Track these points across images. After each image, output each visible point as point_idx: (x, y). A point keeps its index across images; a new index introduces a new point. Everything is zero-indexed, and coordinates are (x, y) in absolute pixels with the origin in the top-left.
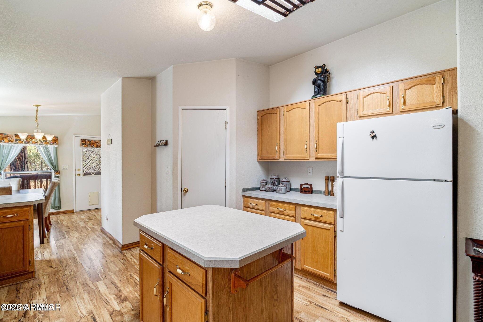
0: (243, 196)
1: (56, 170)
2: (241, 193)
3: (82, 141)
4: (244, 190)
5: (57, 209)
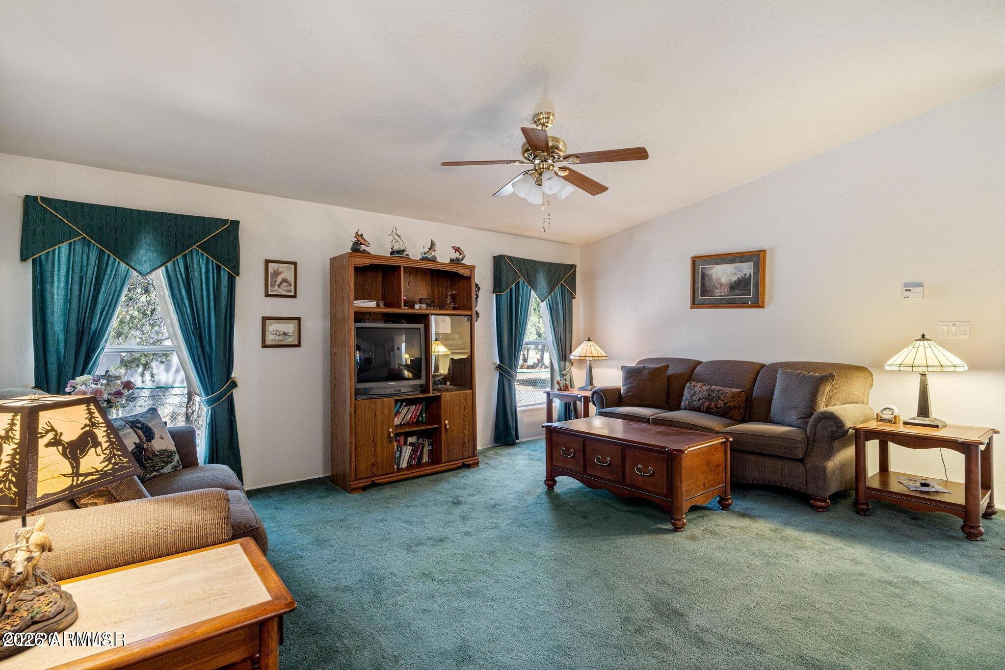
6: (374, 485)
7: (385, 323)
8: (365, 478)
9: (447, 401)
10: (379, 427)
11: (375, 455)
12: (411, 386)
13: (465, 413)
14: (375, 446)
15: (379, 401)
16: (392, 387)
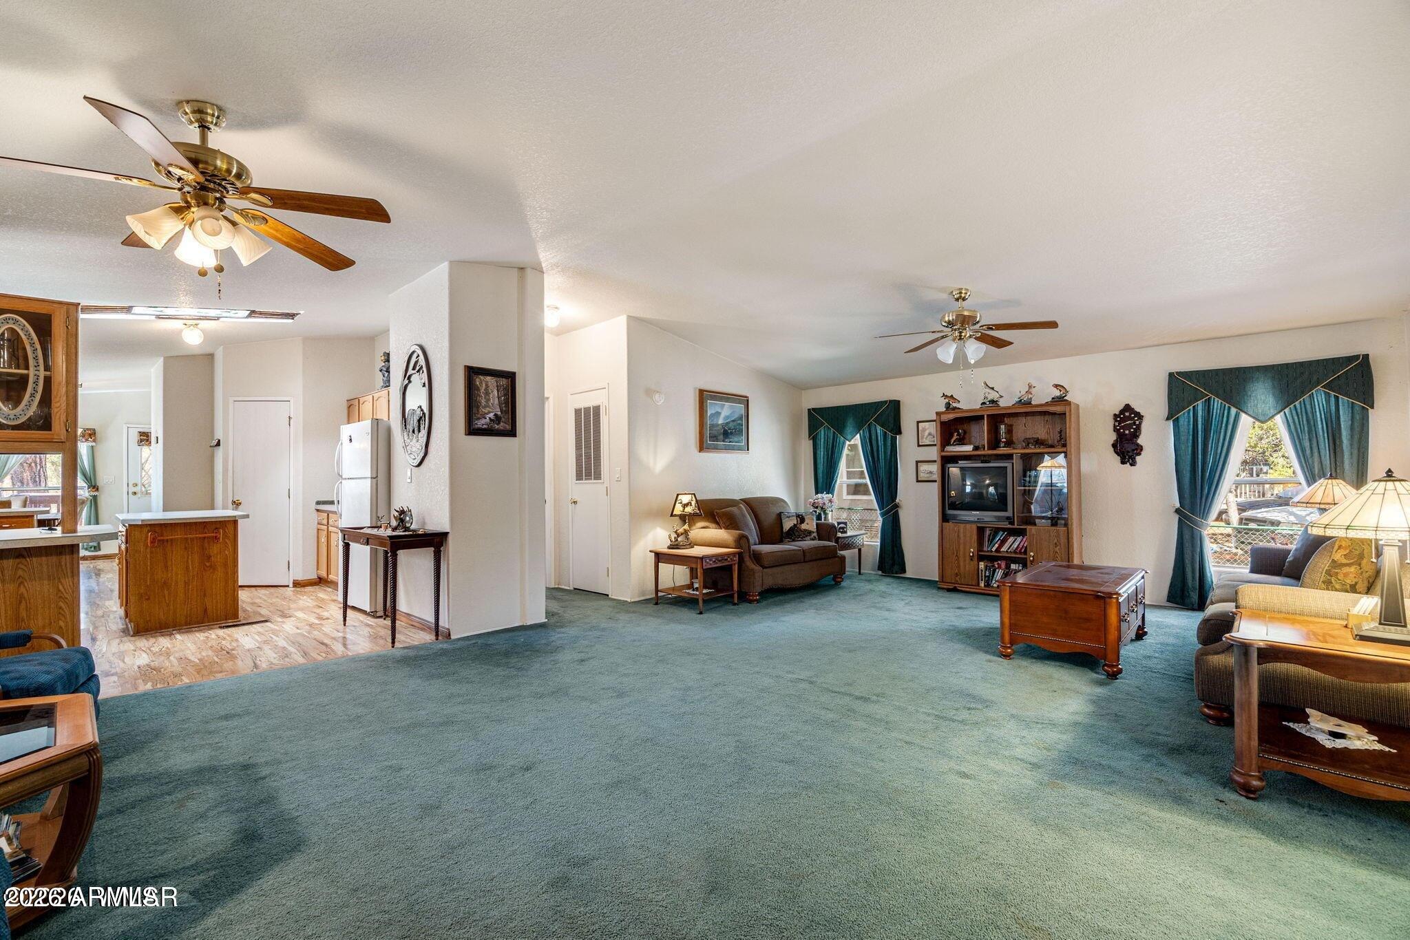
0: (318, 510)
1: (92, 486)
2: (314, 506)
3: (141, 436)
4: (318, 503)
5: (92, 551)
6: (955, 590)
7: (982, 463)
8: (950, 583)
9: (1034, 535)
10: (962, 547)
11: (959, 567)
12: (996, 517)
13: (1057, 549)
14: (958, 559)
15: (962, 526)
16: (975, 515)
